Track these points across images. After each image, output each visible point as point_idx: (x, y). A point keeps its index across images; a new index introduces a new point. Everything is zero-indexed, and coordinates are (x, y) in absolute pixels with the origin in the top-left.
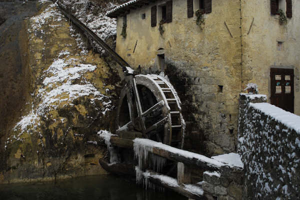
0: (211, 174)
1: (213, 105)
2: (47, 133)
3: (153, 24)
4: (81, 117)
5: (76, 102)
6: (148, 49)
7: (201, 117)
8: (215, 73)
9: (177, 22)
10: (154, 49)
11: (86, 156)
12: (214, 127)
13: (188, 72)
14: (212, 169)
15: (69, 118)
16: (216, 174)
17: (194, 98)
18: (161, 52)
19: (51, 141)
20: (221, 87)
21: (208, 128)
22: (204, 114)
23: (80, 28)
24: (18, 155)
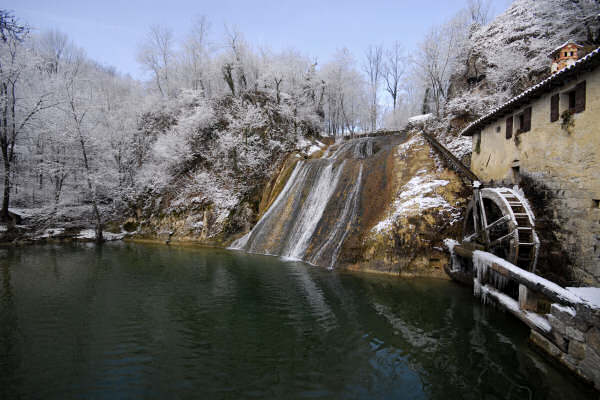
0: (562, 309)
1: (584, 223)
2: (397, 236)
3: (508, 136)
4: (428, 226)
5: (425, 213)
6: (502, 162)
7: (565, 236)
8: (588, 184)
9: (537, 129)
10: (508, 162)
11: (431, 260)
12: (584, 250)
13: (549, 184)
14: (565, 303)
15: (418, 225)
16: (569, 310)
17: (555, 213)
18: (516, 164)
19: (399, 244)
20: (597, 202)
21: (575, 250)
22: (570, 233)
23: (438, 149)
24: (372, 251)
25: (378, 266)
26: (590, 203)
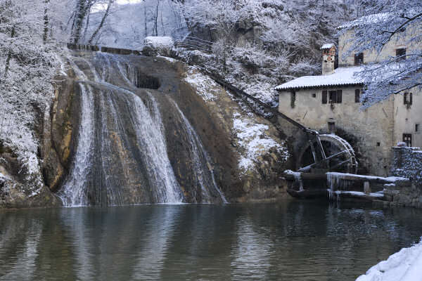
0: (389, 185)
1: (374, 153)
2: (260, 171)
3: (324, 102)
4: (274, 161)
5: (270, 151)
6: (319, 117)
7: (364, 160)
8: (375, 136)
9: (345, 104)
10: (324, 118)
12: (374, 165)
13: (355, 134)
14: (389, 182)
15: (269, 161)
16: (392, 184)
17: (359, 149)
18: (331, 121)
19: (264, 176)
20: (379, 144)
22: (366, 158)
25: (257, 196)
26: (376, 144)
